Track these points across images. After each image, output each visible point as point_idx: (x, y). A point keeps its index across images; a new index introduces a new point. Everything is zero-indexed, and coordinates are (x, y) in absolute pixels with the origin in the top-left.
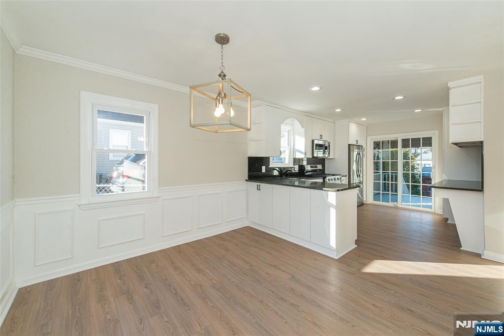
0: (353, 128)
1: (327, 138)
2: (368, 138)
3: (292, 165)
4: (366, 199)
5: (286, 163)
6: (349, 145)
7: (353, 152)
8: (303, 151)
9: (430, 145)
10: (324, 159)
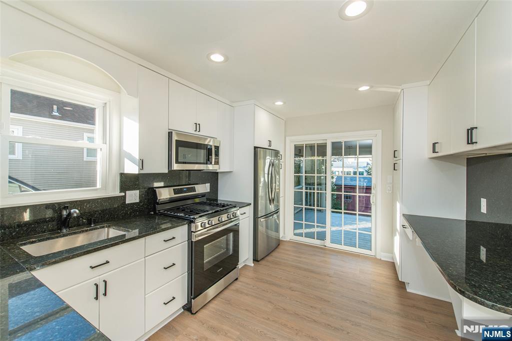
0: (263, 119)
1: (210, 133)
2: (287, 138)
3: (117, 193)
4: (284, 234)
5: (99, 186)
6: (255, 148)
7: (265, 159)
8: (136, 156)
9: (370, 152)
10: (217, 173)
